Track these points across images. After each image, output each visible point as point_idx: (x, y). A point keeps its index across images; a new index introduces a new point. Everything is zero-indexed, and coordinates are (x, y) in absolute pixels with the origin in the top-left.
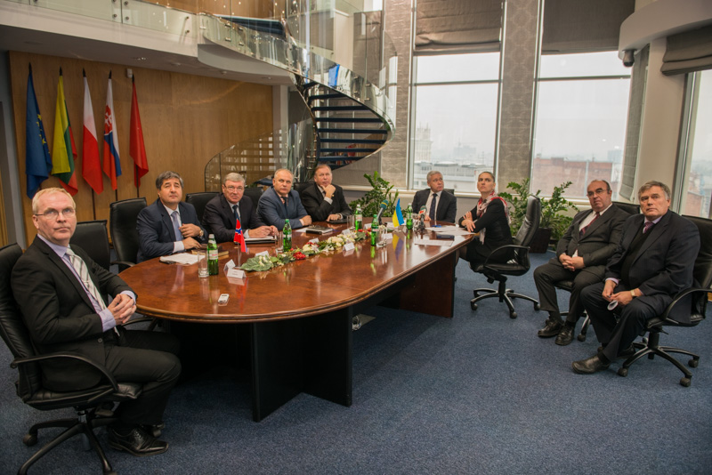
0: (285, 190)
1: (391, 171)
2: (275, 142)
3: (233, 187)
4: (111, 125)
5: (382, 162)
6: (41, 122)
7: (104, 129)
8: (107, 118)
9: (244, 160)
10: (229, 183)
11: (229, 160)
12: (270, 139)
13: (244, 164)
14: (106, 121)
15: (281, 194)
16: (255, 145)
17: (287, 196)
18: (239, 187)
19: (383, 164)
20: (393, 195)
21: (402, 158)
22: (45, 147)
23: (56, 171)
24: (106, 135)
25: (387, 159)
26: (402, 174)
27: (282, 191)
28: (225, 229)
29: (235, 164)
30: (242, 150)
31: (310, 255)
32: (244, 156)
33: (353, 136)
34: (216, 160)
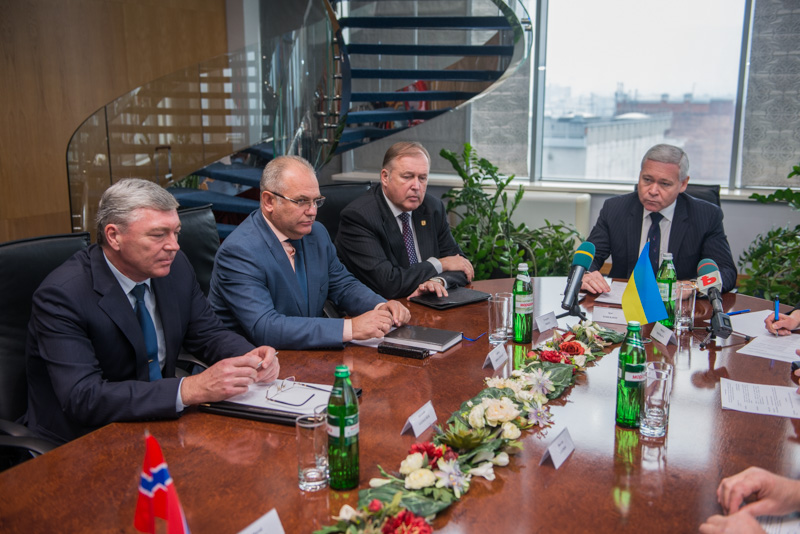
1: (493, 141)
2: (240, 80)
5: (473, 121)
9: (165, 121)
11: (129, 119)
12: (227, 73)
13: (165, 130)
16: (192, 87)
19: (474, 125)
20: (511, 195)
21: (520, 112)
25: (485, 114)
26: (518, 146)
28: (95, 380)
29: (144, 131)
30: (161, 97)
32: (164, 112)
33: (416, 63)
34: (95, 121)
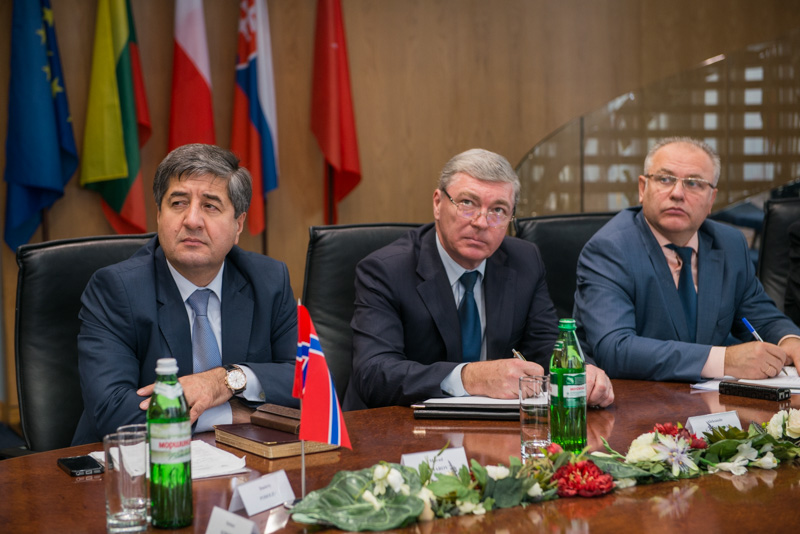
0: (676, 213)
3: (475, 201)
4: (253, 35)
6: (51, 32)
7: (237, 49)
8: (243, 14)
10: (462, 184)
14: (242, 28)
15: (664, 231)
17: (693, 243)
18: (497, 206)
22: (59, 104)
23: (92, 174)
24: (242, 66)
27: (666, 221)
31: (641, 481)
